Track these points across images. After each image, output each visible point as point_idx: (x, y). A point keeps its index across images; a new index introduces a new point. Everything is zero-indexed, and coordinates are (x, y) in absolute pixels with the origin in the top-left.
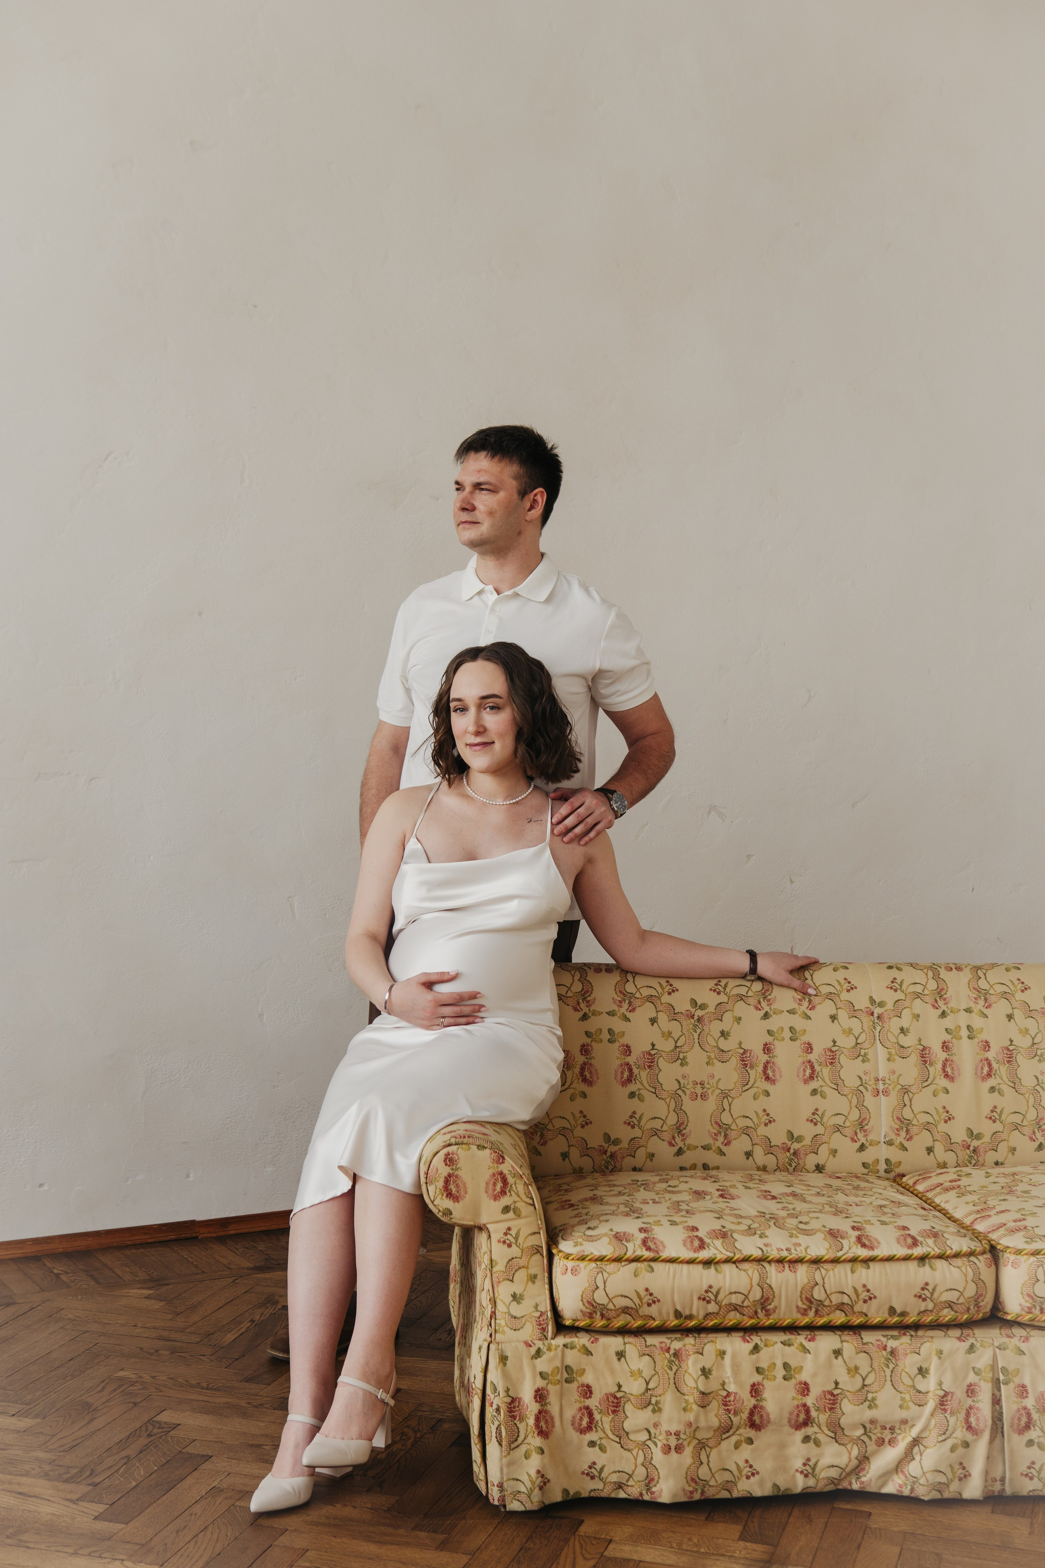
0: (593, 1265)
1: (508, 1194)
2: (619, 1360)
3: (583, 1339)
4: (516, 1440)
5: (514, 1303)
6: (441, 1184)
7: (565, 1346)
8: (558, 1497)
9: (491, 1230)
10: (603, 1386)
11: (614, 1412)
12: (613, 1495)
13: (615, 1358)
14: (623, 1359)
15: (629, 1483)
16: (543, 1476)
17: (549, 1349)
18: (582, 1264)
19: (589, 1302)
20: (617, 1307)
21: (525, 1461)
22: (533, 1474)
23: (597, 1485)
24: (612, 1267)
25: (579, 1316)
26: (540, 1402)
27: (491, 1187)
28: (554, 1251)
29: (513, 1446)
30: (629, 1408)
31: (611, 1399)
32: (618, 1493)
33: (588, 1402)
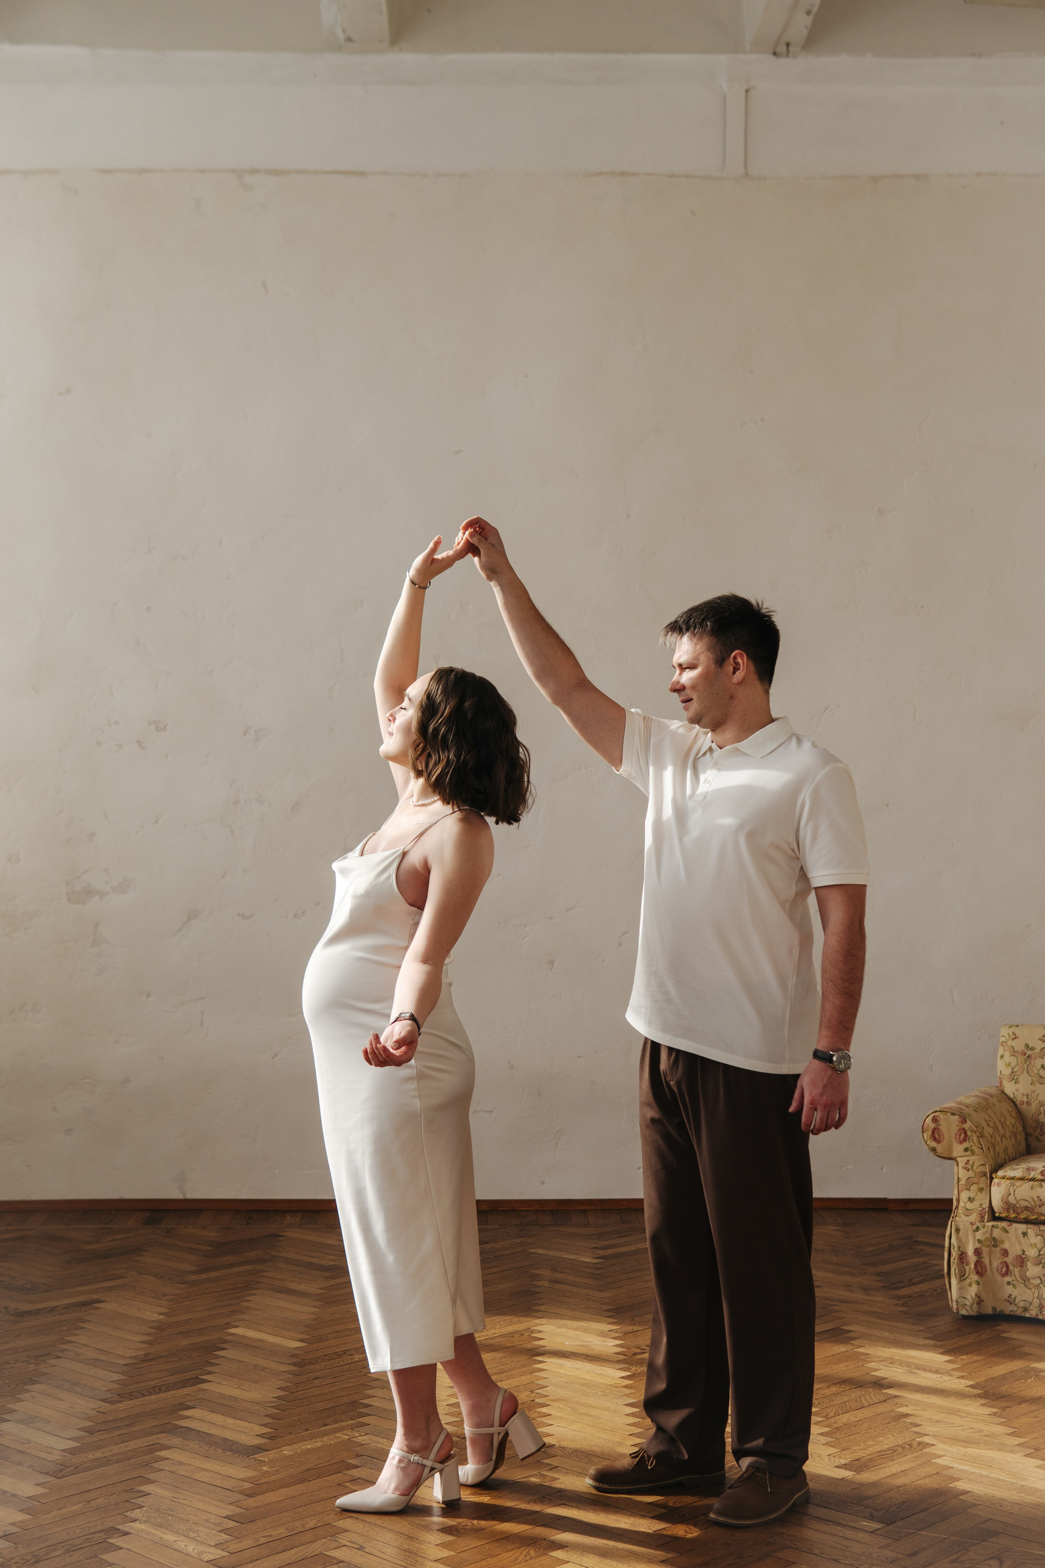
0: (1009, 1181)
1: (968, 1141)
2: (1024, 1237)
3: (1004, 1224)
4: (964, 1276)
5: (969, 1202)
6: (930, 1132)
7: (993, 1226)
8: (990, 1312)
9: (959, 1161)
10: (1014, 1250)
11: (1021, 1266)
12: (1022, 1315)
13: (1021, 1236)
14: (1026, 1237)
15: (1031, 1308)
16: (979, 1297)
17: (984, 1227)
18: (1003, 1181)
19: (1006, 1202)
20: (1022, 1206)
21: (969, 1288)
22: (973, 1294)
23: (1012, 1308)
24: (1019, 1183)
25: (1002, 1211)
26: (977, 1256)
27: (958, 1137)
28: (994, 1176)
29: (962, 1279)
30: (1029, 1264)
31: (1019, 1259)
32: (1025, 1314)
33: (1006, 1259)
